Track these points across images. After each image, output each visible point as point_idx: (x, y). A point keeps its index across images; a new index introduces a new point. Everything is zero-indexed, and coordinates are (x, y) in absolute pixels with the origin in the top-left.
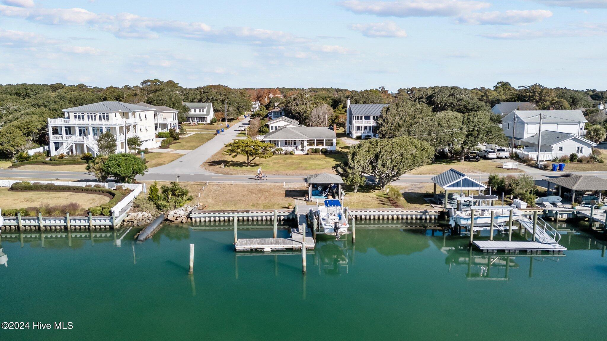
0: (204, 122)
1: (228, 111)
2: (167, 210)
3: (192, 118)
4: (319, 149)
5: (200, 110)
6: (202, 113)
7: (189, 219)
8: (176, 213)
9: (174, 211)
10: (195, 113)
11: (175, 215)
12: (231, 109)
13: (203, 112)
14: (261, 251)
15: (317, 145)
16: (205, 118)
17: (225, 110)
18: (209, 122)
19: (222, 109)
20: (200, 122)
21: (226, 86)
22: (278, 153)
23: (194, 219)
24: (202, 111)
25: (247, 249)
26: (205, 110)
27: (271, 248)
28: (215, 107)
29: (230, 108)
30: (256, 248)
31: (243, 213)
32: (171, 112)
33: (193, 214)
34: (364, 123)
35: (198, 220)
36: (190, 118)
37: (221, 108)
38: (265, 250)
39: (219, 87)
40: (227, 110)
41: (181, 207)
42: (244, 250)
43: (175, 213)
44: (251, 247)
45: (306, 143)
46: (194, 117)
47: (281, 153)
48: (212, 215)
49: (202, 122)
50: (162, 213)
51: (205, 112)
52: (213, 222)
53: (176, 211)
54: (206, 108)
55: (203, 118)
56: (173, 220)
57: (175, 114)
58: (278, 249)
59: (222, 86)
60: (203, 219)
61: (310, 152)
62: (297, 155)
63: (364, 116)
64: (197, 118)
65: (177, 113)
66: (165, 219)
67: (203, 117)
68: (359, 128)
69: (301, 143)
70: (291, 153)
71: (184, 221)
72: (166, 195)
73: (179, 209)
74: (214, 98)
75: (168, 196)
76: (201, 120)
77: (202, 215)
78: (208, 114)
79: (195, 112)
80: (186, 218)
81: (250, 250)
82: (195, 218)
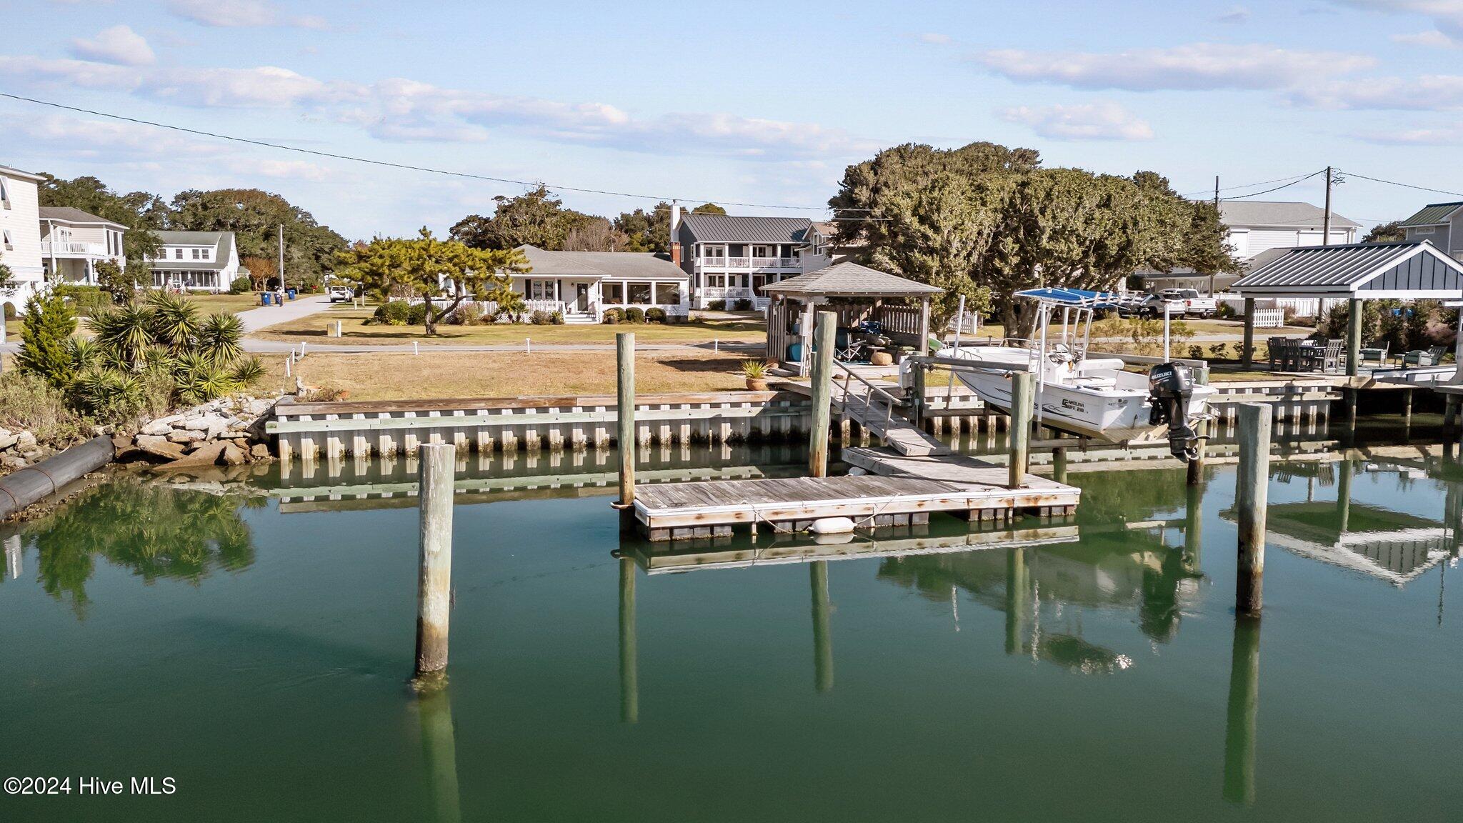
0: (211, 288)
1: (288, 259)
2: (132, 412)
3: (167, 273)
4: (639, 311)
5: (195, 252)
6: (201, 260)
7: (261, 450)
8: (183, 428)
9: (172, 419)
10: (179, 261)
11: (178, 435)
12: (296, 253)
13: (206, 257)
14: (804, 535)
15: (631, 301)
16: (212, 273)
17: (277, 256)
18: (225, 287)
19: (268, 254)
20: (198, 288)
21: (276, 196)
22: (510, 317)
23: (285, 447)
24: (201, 254)
25: (712, 527)
26: (213, 253)
27: (853, 518)
28: (244, 247)
29: (293, 249)
30: (768, 518)
31: (542, 410)
32: (100, 226)
33: (283, 420)
34: (728, 266)
35: (309, 449)
36: (163, 275)
37: (262, 249)
38: (822, 526)
39: (253, 194)
40: (284, 255)
41: (205, 397)
42: (699, 533)
43: (174, 427)
44: (738, 515)
45: (594, 294)
46: (176, 273)
47: (518, 318)
48: (386, 421)
49: (204, 288)
50: (100, 430)
51: (212, 258)
52: (390, 457)
53: (179, 417)
54: (216, 246)
55: (206, 275)
56: (167, 453)
57: (115, 235)
58: (888, 521)
59: (263, 194)
60: (335, 448)
61: (615, 316)
62: (572, 326)
63: (730, 245)
64: (184, 273)
65: (120, 235)
66: (118, 453)
67: (206, 273)
68: (712, 280)
69: (579, 293)
70: (554, 320)
71: (234, 454)
72: (120, 346)
73: (196, 409)
74: (242, 222)
75: (129, 354)
76: (200, 281)
77: (333, 423)
78: (222, 261)
79: (179, 256)
80: (242, 442)
81: (728, 532)
82: (296, 438)
